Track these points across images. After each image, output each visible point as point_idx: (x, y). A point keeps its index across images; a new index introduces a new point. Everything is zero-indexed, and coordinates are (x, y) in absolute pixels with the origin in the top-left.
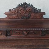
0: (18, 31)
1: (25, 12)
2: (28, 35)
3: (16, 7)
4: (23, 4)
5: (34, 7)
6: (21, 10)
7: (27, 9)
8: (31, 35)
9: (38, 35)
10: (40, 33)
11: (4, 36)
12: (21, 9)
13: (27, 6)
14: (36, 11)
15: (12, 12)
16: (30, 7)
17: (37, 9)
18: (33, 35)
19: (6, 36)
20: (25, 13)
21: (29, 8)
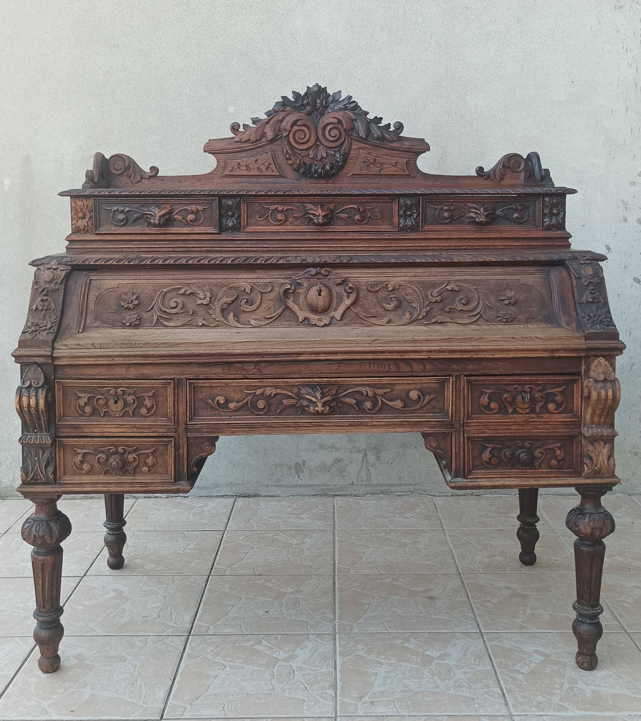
0: (280, 208)
1: (317, 139)
2: (331, 228)
3: (268, 114)
4: (302, 93)
5: (364, 108)
6: (294, 123)
7: (328, 118)
8: (344, 228)
9: (383, 228)
10: (392, 217)
11: (210, 230)
12: (291, 119)
13: (326, 107)
14: (376, 133)
15: (245, 137)
16: (345, 108)
17: (383, 123)
18: (355, 228)
19: (219, 234)
20: (315, 146)
21: (339, 115)
